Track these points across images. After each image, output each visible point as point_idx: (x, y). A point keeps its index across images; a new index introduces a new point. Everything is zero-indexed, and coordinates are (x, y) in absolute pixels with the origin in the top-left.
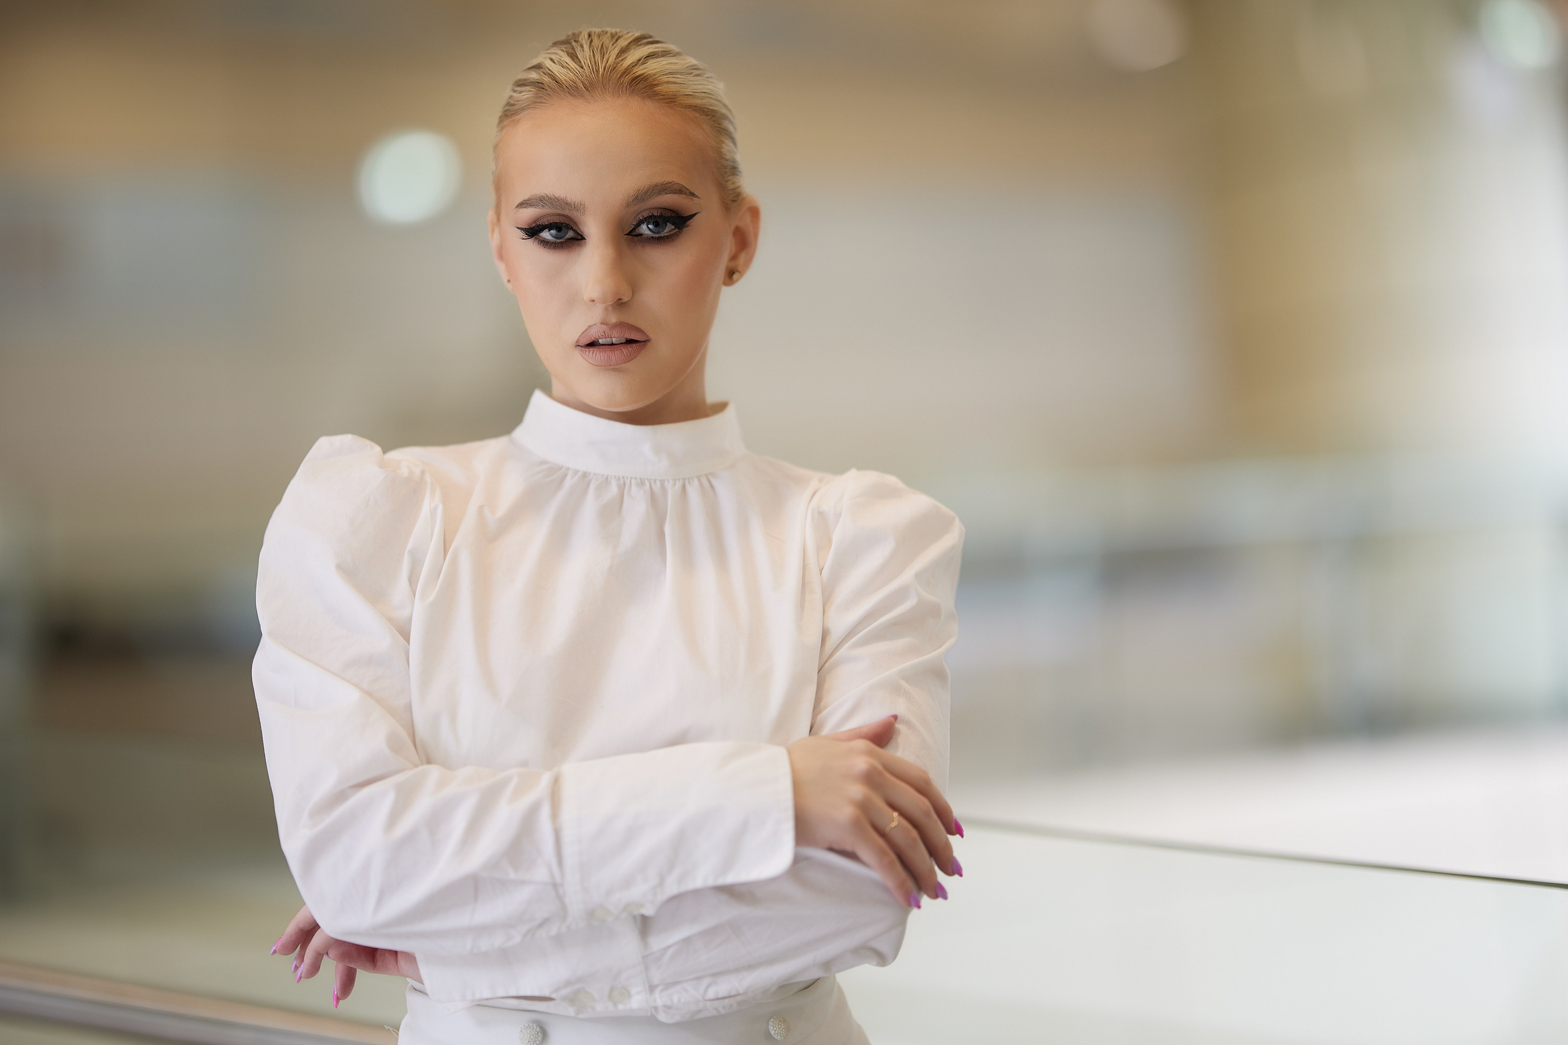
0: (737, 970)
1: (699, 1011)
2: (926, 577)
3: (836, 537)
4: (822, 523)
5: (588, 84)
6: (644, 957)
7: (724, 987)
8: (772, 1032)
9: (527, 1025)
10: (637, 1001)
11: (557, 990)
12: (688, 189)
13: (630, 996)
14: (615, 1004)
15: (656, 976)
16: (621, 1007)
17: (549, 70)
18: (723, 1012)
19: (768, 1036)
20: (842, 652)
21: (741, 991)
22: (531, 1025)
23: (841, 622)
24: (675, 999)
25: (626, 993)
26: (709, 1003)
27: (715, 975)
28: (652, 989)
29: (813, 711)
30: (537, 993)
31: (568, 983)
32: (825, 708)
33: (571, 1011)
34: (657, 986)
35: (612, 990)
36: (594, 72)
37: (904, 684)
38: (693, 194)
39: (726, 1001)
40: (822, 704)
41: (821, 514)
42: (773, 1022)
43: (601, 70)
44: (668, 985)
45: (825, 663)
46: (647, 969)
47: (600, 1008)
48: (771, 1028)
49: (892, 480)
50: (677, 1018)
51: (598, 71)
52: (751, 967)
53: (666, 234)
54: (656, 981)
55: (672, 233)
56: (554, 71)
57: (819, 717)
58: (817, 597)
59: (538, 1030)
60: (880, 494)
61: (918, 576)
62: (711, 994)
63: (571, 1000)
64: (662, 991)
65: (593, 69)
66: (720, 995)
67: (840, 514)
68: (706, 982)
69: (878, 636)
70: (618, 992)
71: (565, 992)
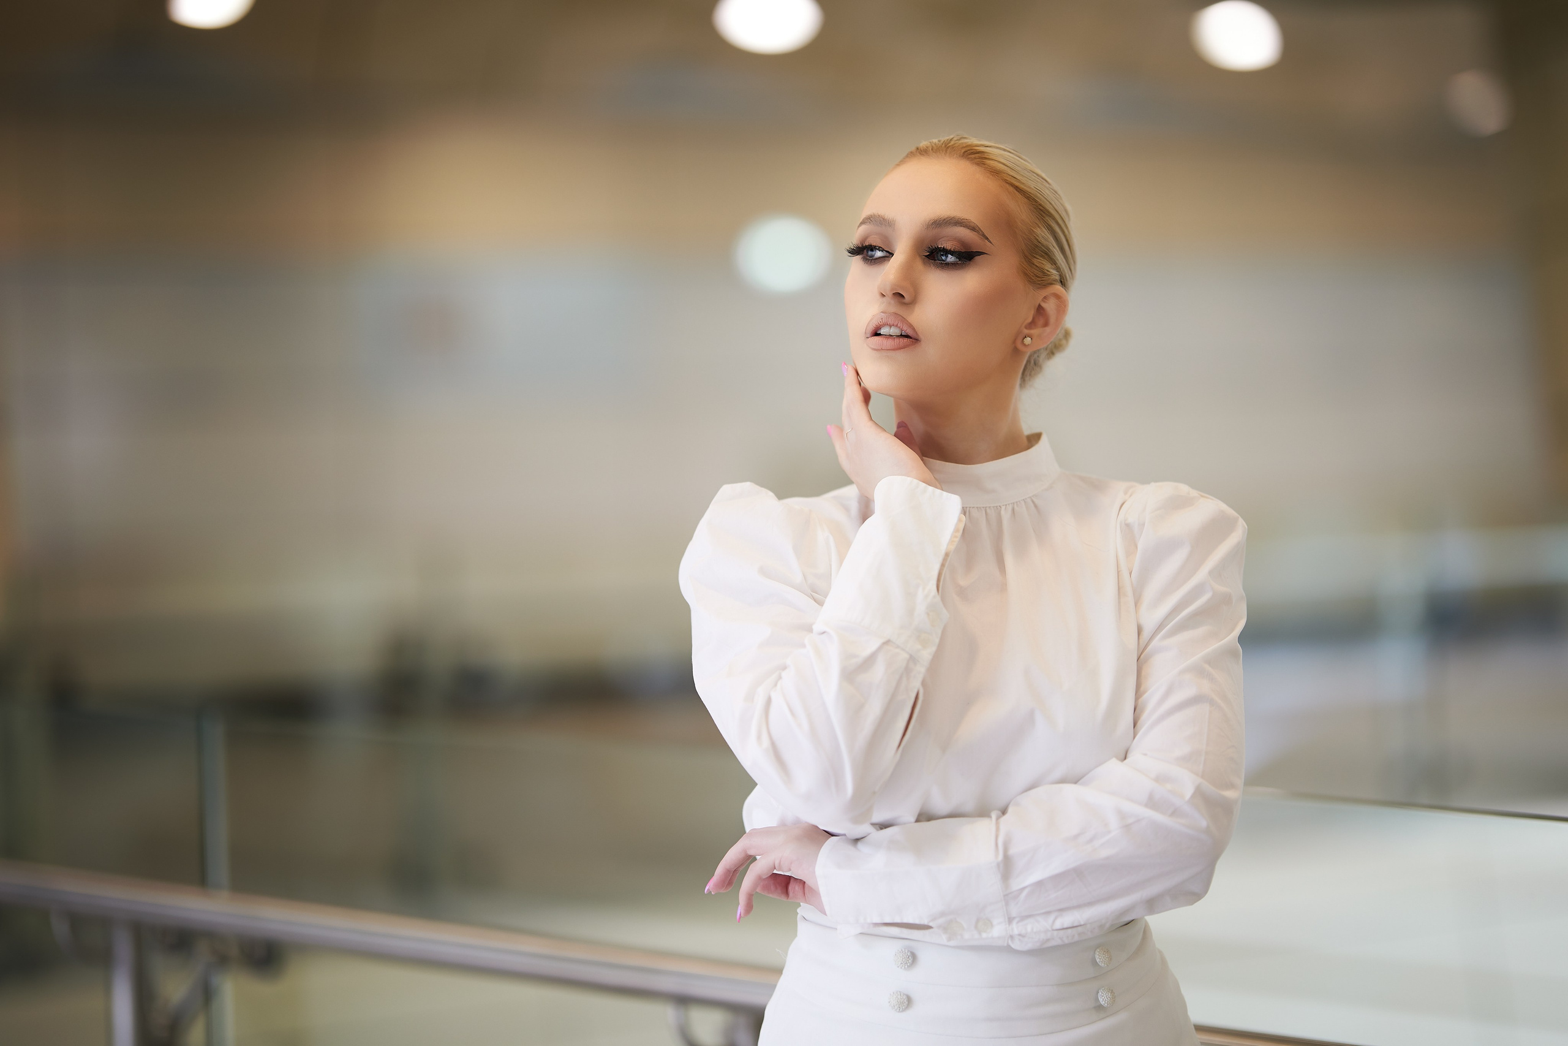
0: (1078, 907)
1: (1048, 940)
2: (1217, 573)
3: (1140, 546)
4: (1129, 532)
6: (1005, 896)
7: (1067, 919)
8: (1098, 960)
9: (900, 950)
10: (998, 931)
11: (934, 919)
13: (992, 926)
14: (980, 933)
15: (1014, 911)
16: (984, 935)
18: (1066, 941)
19: (1094, 963)
20: (1155, 642)
21: (1082, 923)
22: (903, 950)
23: (1151, 618)
24: (1029, 928)
25: (989, 923)
26: (1055, 933)
27: (1061, 910)
28: (1010, 920)
29: (1136, 694)
30: (917, 922)
31: (942, 914)
32: (1144, 692)
33: (943, 939)
34: (1014, 918)
35: (978, 921)
37: (1207, 667)
39: (1070, 930)
40: (1142, 689)
41: (1128, 525)
42: (1099, 952)
44: (1024, 918)
45: (1141, 654)
46: (1007, 904)
47: (967, 936)
48: (1097, 956)
49: (1184, 489)
50: (1029, 946)
52: (1090, 904)
54: (1014, 914)
57: (1140, 700)
58: (1130, 599)
59: (909, 954)
60: (1177, 504)
61: (1210, 573)
62: (1058, 925)
63: (945, 928)
64: (1018, 922)
66: (1065, 926)
67: (1144, 525)
68: (1051, 918)
69: (1182, 627)
70: (982, 922)
71: (941, 921)
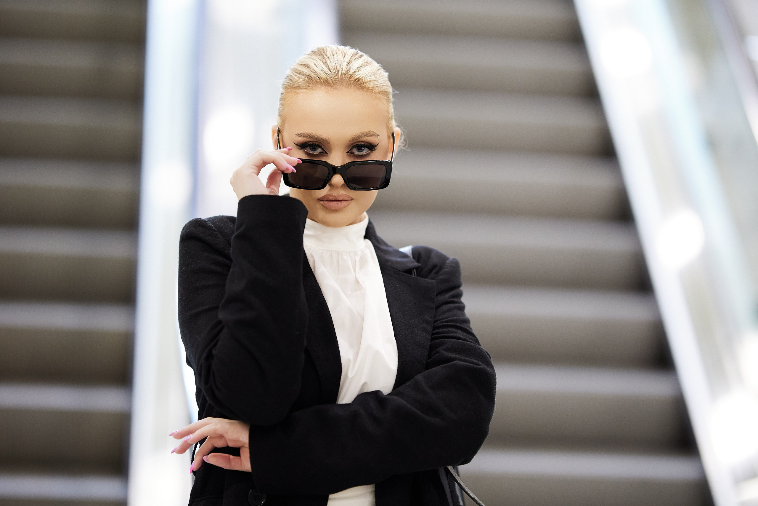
5: (334, 81)
12: (376, 133)
17: (314, 70)
36: (336, 75)
38: (378, 135)
43: (340, 74)
51: (338, 74)
53: (365, 154)
55: (368, 153)
56: (317, 71)
65: (336, 74)
